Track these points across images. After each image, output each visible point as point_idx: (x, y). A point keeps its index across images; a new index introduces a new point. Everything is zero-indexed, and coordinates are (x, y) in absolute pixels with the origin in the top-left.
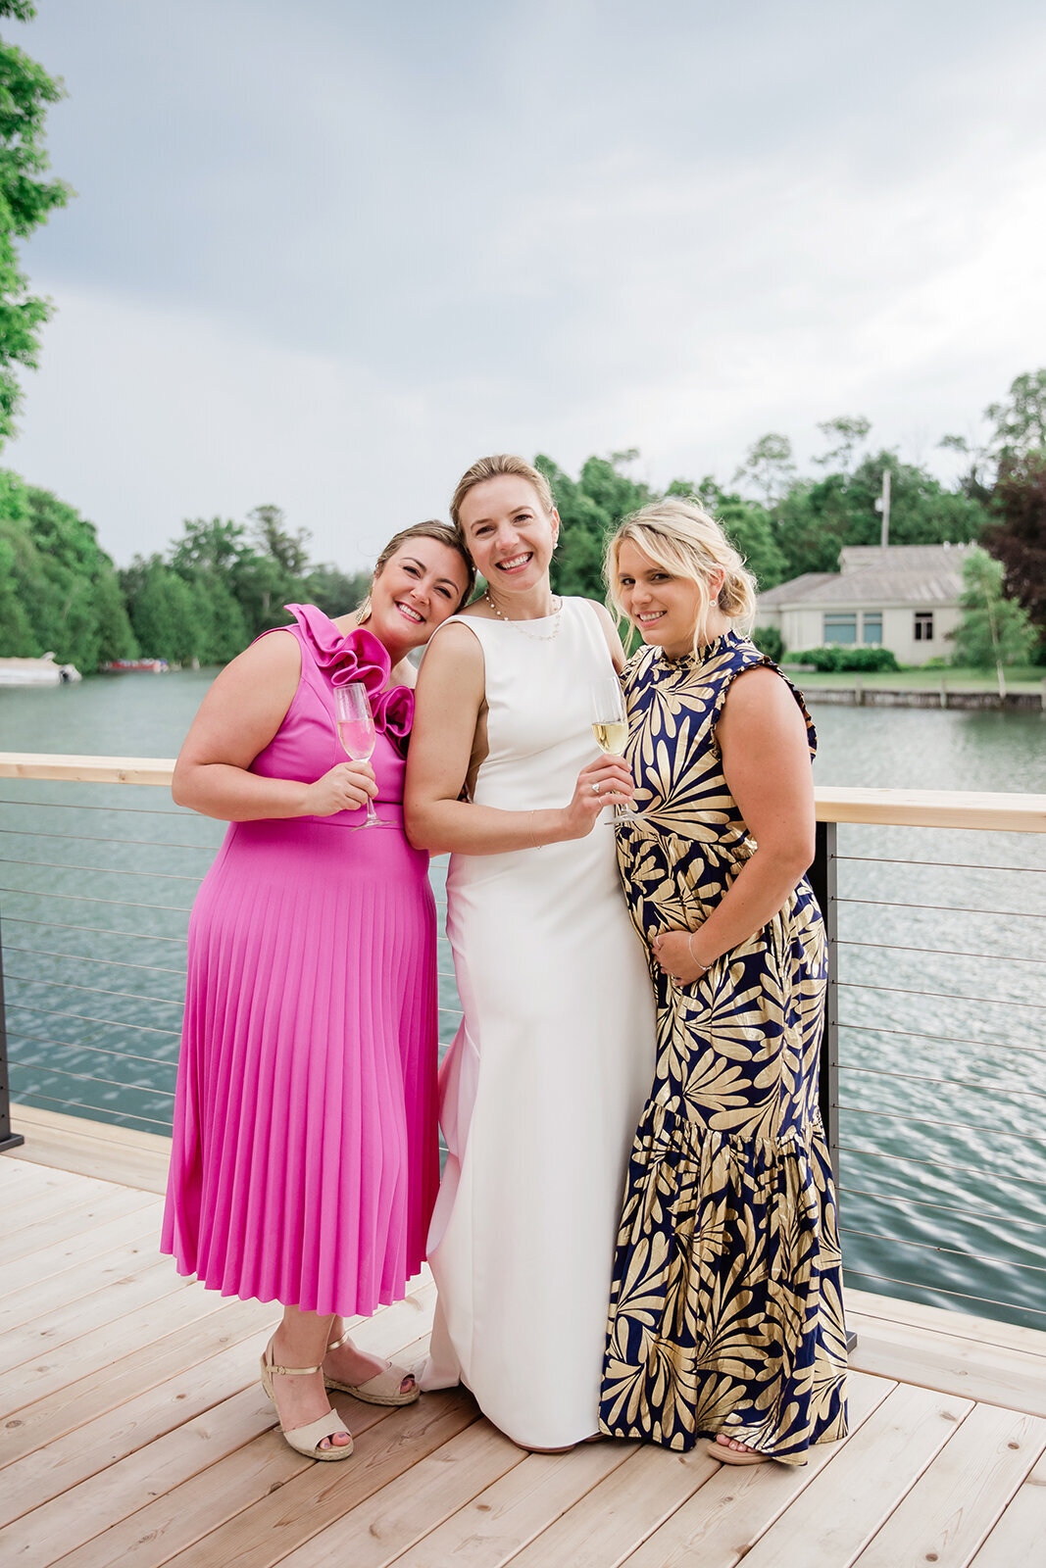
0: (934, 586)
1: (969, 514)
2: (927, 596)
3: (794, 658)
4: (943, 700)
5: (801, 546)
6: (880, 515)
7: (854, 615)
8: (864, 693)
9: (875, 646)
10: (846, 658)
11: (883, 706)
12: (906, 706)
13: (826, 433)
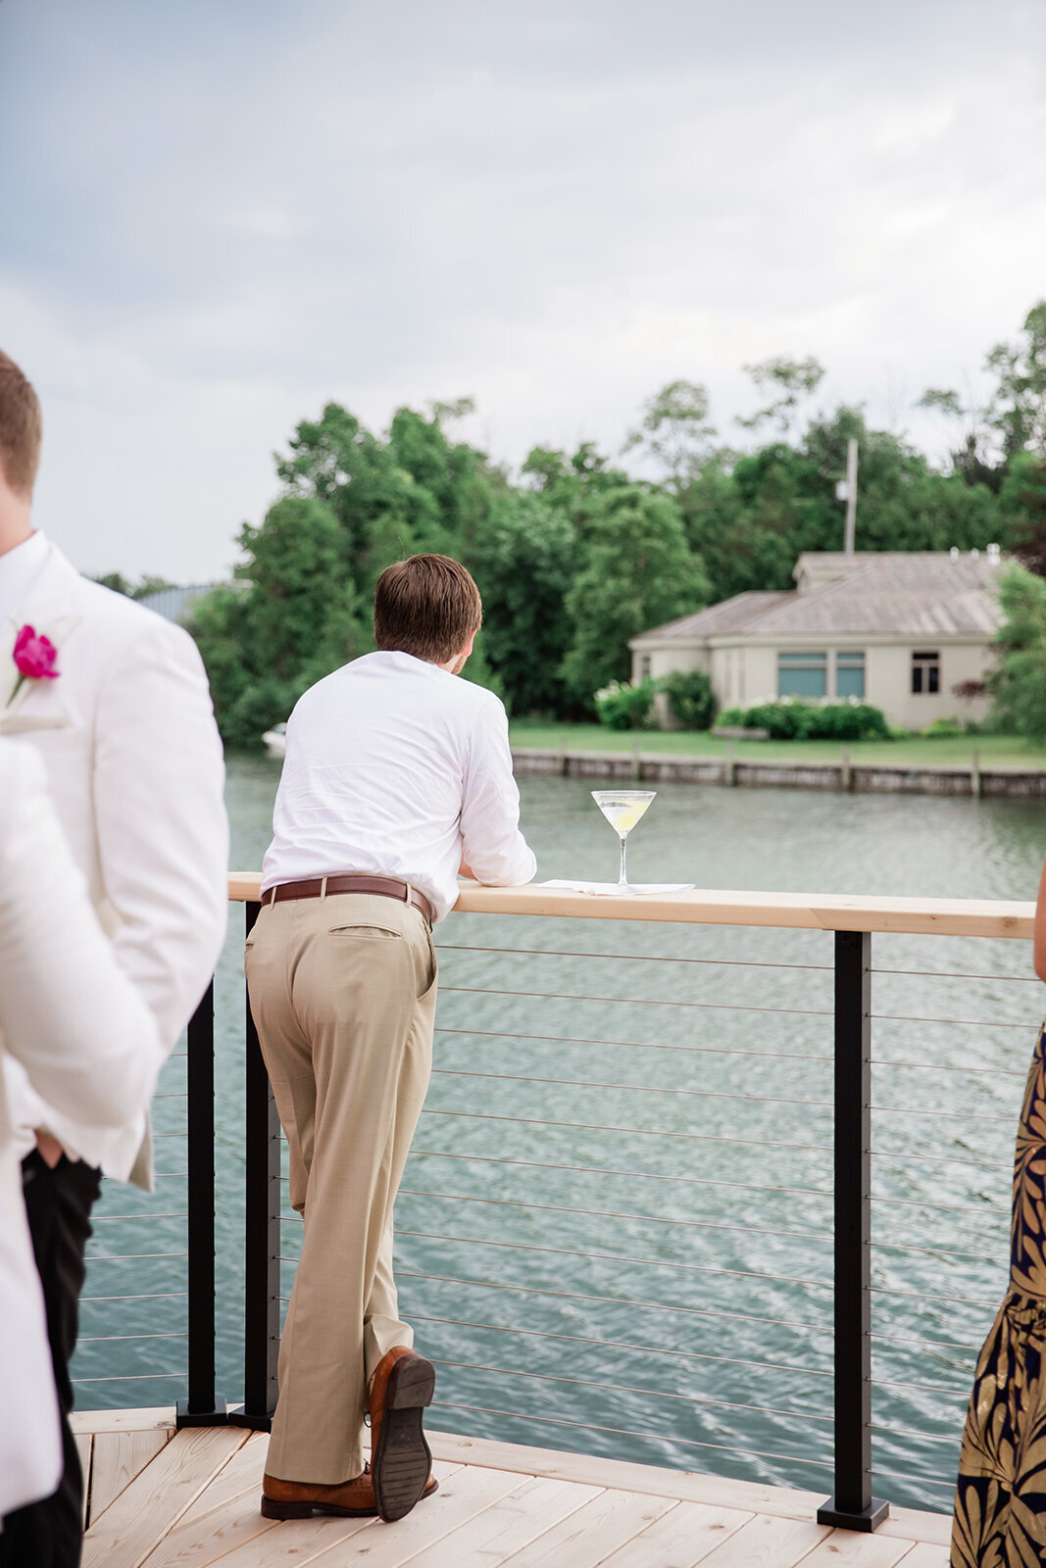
0: (940, 613)
1: (973, 506)
2: (931, 628)
3: (734, 718)
4: (975, 784)
5: (727, 552)
6: (841, 507)
7: (824, 656)
8: (854, 772)
9: (854, 702)
10: (813, 719)
11: (883, 791)
12: (918, 792)
13: (757, 382)
